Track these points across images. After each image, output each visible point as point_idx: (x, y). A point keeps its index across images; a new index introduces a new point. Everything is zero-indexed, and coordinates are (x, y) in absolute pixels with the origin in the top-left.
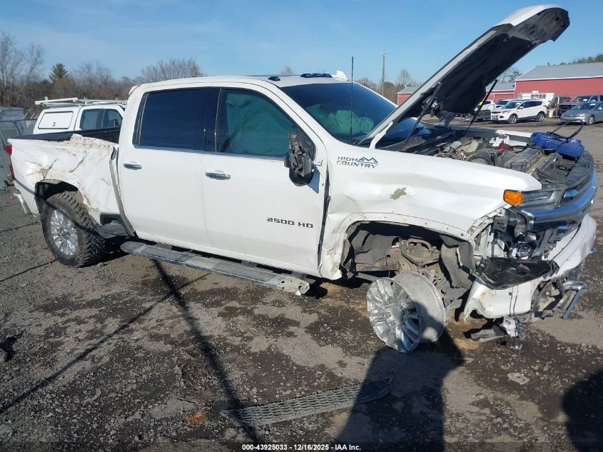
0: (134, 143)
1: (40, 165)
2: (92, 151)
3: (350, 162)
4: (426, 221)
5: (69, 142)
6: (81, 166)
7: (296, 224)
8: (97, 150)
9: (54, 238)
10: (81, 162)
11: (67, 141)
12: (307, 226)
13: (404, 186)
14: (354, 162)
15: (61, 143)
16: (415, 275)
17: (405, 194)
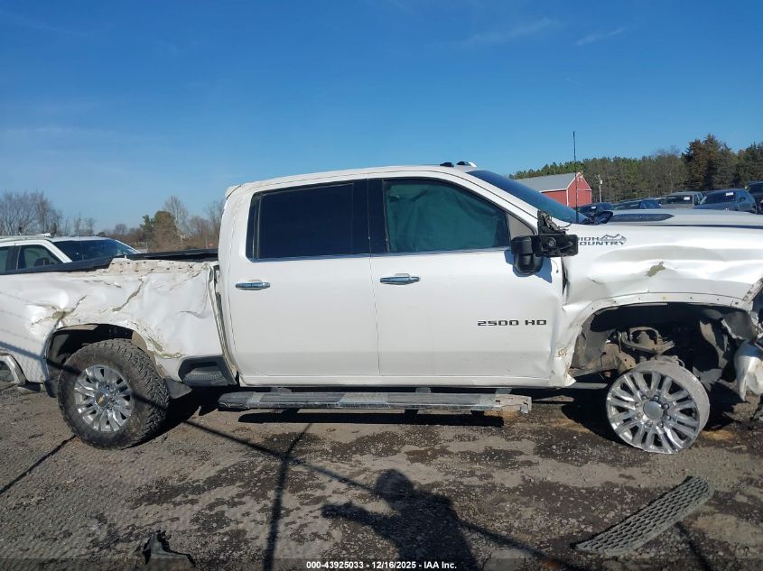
0: (249, 254)
1: (53, 308)
2: (154, 278)
3: (591, 242)
4: (691, 295)
5: (107, 270)
6: (134, 301)
7: (522, 323)
8: (166, 276)
9: (80, 411)
10: (135, 294)
11: (103, 270)
12: (538, 324)
13: (661, 260)
14: (595, 241)
15: (90, 273)
16: (661, 364)
17: (664, 268)
